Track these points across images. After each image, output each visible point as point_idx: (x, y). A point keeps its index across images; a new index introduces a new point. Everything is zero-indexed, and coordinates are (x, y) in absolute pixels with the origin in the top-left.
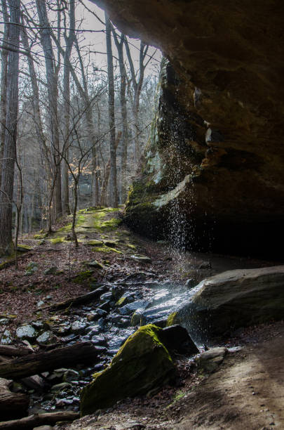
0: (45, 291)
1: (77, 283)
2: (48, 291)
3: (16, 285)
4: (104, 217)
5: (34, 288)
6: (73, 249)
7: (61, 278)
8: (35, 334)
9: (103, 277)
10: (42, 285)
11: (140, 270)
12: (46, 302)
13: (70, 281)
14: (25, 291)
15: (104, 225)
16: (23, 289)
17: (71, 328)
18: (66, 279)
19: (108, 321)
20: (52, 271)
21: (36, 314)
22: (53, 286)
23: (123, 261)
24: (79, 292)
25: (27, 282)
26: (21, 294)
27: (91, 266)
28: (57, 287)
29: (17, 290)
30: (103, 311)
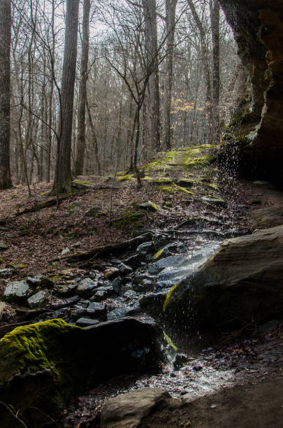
0: (78, 236)
1: (118, 228)
2: (82, 236)
3: (49, 226)
4: (197, 154)
5: (67, 232)
6: (134, 188)
7: (101, 222)
8: (27, 292)
9: (152, 222)
10: (76, 228)
11: (206, 214)
12: (72, 250)
13: (111, 225)
14: (57, 234)
15: (192, 162)
16: (55, 232)
17: (76, 287)
18: (107, 223)
19: (128, 281)
20: (93, 213)
21: (51, 264)
22: (89, 230)
23: (188, 203)
24: (117, 239)
25: (63, 224)
26: (52, 238)
27: (142, 207)
28: (93, 232)
29: (49, 233)
30: (127, 267)
